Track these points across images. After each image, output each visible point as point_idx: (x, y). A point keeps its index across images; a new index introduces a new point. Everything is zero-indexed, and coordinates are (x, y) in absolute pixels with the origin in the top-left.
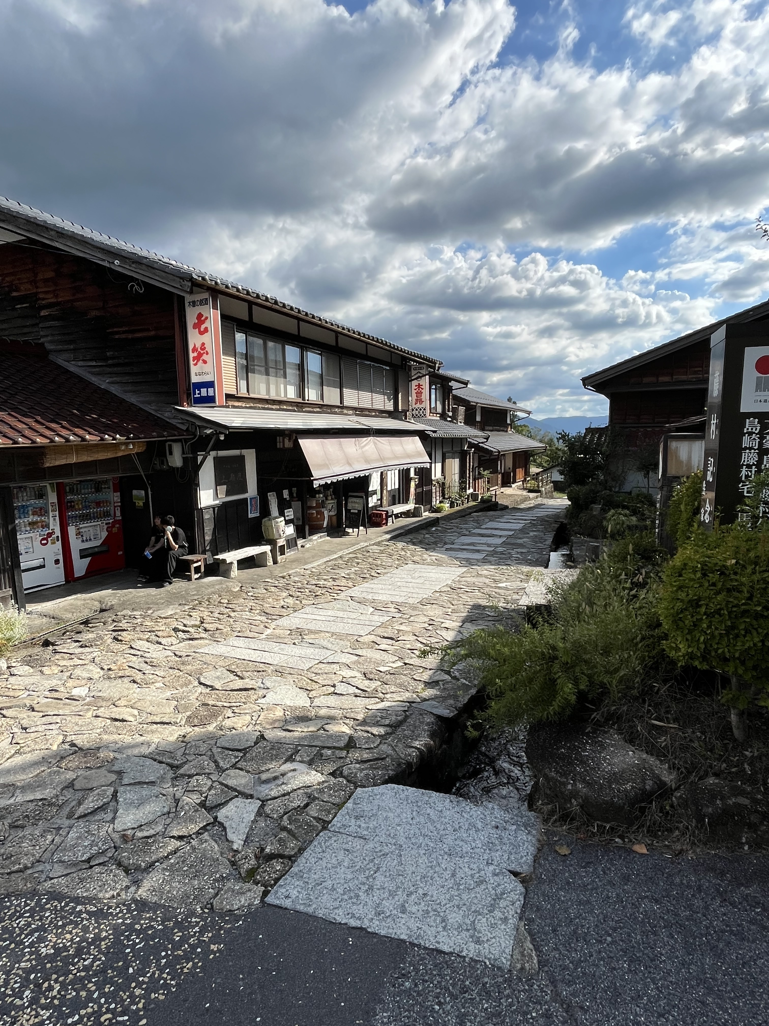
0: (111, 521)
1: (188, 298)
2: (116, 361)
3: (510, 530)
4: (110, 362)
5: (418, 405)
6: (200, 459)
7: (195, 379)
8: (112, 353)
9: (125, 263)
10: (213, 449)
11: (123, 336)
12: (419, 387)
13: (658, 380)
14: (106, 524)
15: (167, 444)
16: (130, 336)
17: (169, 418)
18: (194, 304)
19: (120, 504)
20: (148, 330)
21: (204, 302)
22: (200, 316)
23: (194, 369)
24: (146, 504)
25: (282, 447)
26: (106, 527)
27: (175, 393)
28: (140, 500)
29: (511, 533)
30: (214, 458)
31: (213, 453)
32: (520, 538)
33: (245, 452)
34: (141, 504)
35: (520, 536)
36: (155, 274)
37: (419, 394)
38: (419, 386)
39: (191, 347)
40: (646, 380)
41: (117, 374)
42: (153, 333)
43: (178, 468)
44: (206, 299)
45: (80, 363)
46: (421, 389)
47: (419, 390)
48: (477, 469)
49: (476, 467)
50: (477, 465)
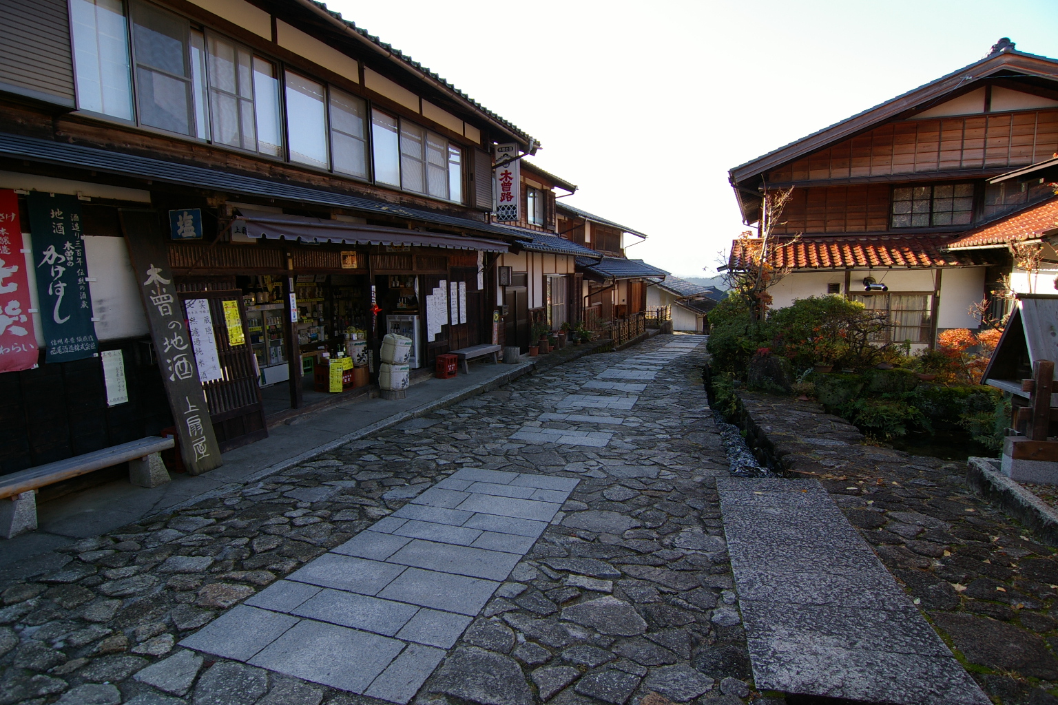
3: (638, 383)
5: (505, 203)
12: (506, 177)
13: (830, 174)
29: (642, 387)
32: (658, 398)
35: (657, 393)
37: (506, 186)
38: (506, 174)
46: (508, 179)
47: (506, 180)
48: (587, 299)
49: (586, 297)
50: (587, 294)
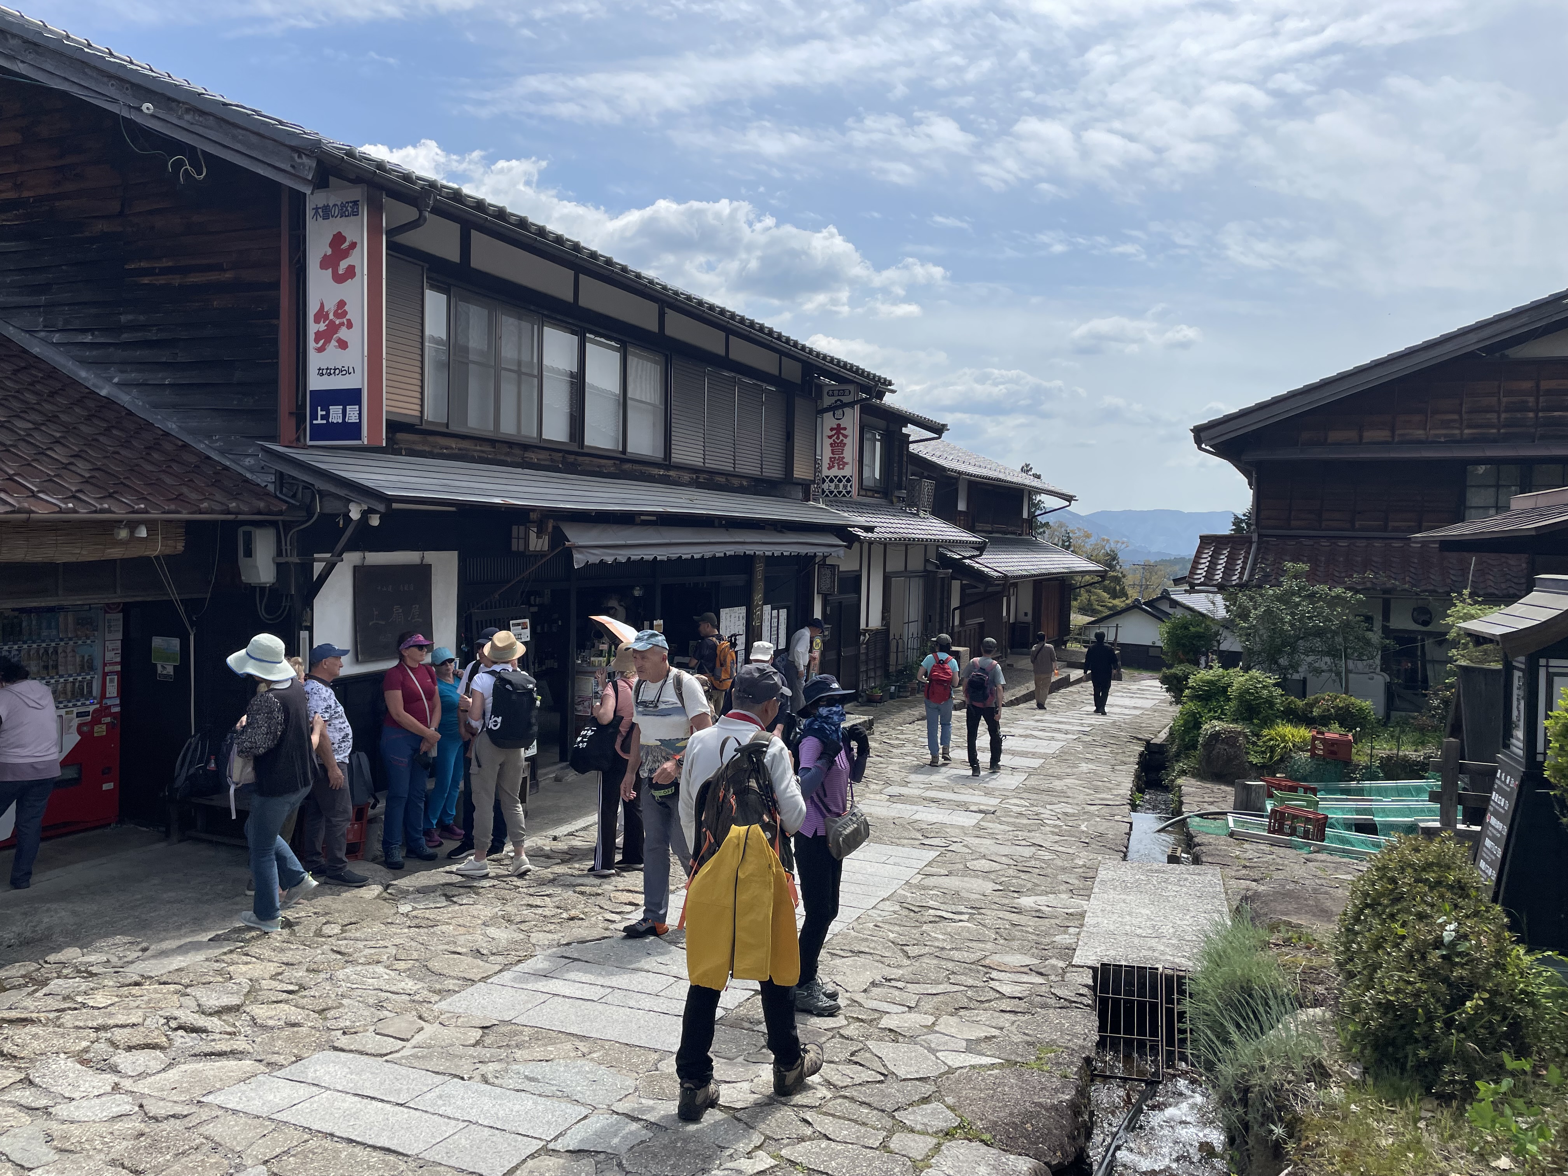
0: (91, 709)
1: (315, 200)
2: (139, 336)
3: (1034, 755)
4: (126, 337)
5: (834, 472)
6: (318, 568)
7: (316, 383)
8: (130, 317)
9: (170, 110)
10: (352, 547)
11: (162, 280)
12: (838, 432)
13: (1361, 437)
14: (79, 715)
15: (241, 531)
16: (176, 280)
17: (252, 472)
18: (326, 212)
19: (118, 668)
20: (219, 268)
21: (349, 210)
22: (338, 239)
23: (315, 361)
24: (182, 670)
25: (521, 548)
26: (76, 722)
27: (270, 415)
28: (168, 659)
29: (1036, 763)
30: (355, 568)
31: (352, 558)
32: (1059, 778)
33: (431, 557)
34: (170, 670)
35: (1057, 770)
36: (234, 137)
37: (838, 447)
38: (838, 429)
39: (312, 309)
40: (1334, 436)
41: (141, 365)
42: (228, 275)
43: (262, 589)
44: (355, 203)
45: (56, 338)
46: (841, 437)
47: (838, 438)
48: (957, 612)
49: (955, 609)
50: (957, 605)
